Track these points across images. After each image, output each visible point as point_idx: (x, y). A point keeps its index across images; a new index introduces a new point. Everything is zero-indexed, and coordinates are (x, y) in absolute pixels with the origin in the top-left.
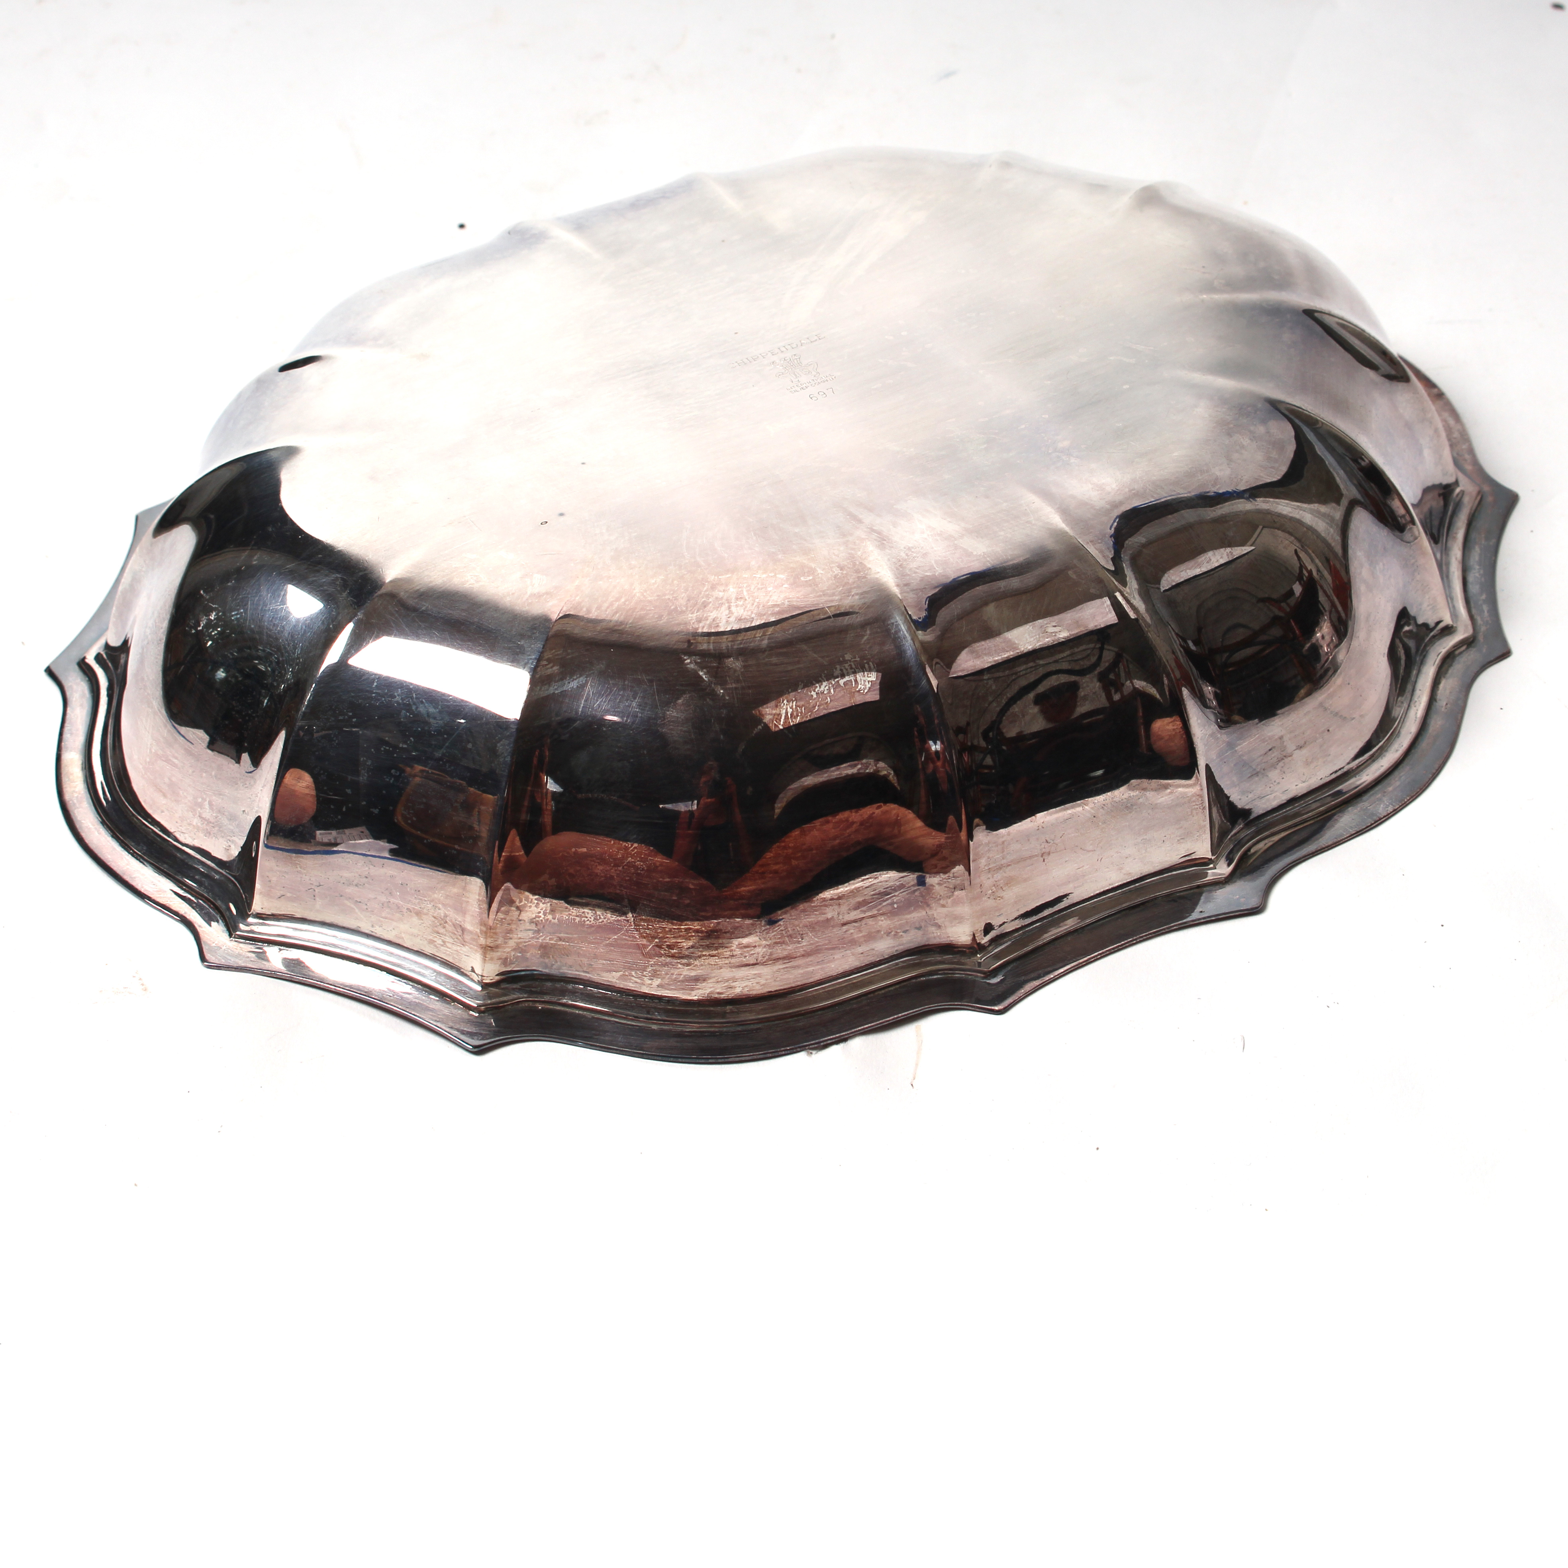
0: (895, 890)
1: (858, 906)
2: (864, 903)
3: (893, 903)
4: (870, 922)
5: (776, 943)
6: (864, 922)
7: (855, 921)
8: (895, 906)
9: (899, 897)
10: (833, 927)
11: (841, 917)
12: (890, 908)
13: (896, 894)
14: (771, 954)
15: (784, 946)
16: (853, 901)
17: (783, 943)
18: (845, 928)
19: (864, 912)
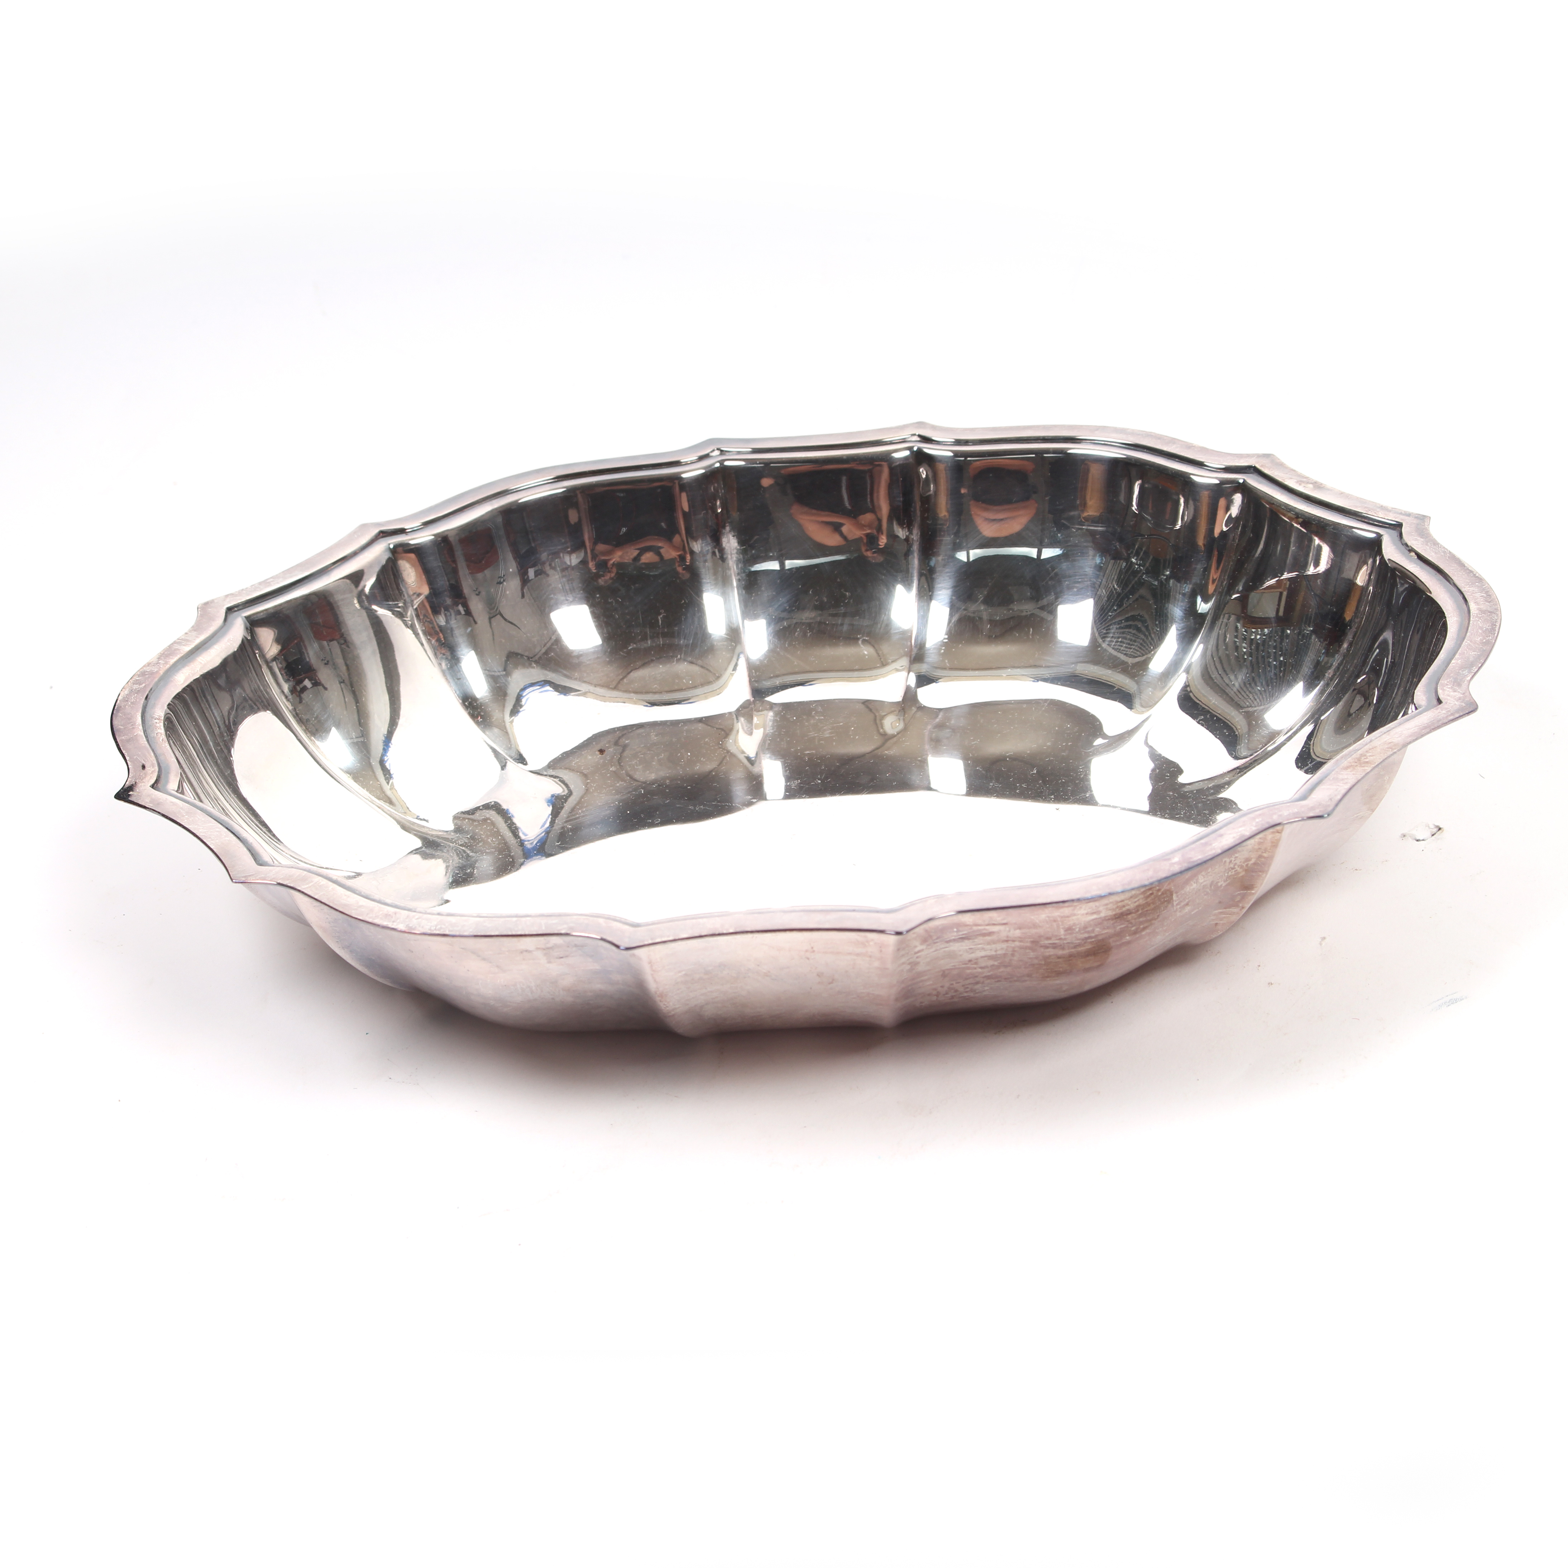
0: (954, 940)
1: (991, 934)
2: (984, 935)
3: (957, 932)
4: (980, 922)
5: (1068, 917)
6: (987, 922)
7: (994, 924)
8: (955, 930)
9: (953, 935)
10: (1015, 924)
11: (1008, 929)
12: (960, 929)
13: (953, 938)
14: (1074, 910)
15: (1062, 915)
16: (994, 937)
17: (1062, 917)
18: (1005, 921)
19: (984, 929)
